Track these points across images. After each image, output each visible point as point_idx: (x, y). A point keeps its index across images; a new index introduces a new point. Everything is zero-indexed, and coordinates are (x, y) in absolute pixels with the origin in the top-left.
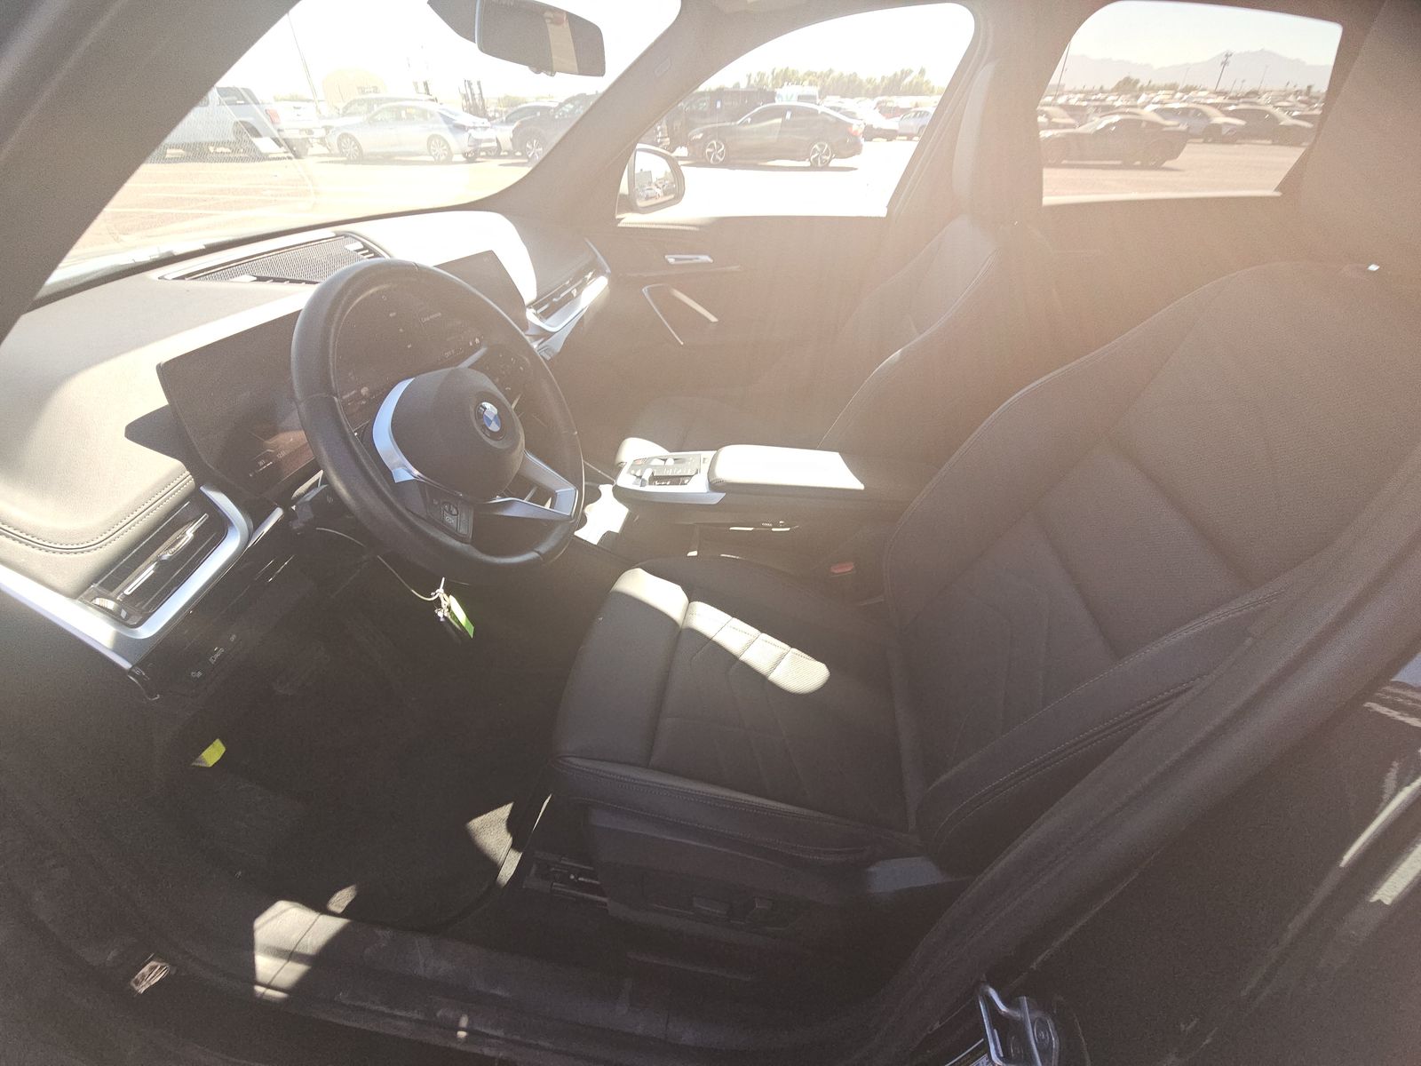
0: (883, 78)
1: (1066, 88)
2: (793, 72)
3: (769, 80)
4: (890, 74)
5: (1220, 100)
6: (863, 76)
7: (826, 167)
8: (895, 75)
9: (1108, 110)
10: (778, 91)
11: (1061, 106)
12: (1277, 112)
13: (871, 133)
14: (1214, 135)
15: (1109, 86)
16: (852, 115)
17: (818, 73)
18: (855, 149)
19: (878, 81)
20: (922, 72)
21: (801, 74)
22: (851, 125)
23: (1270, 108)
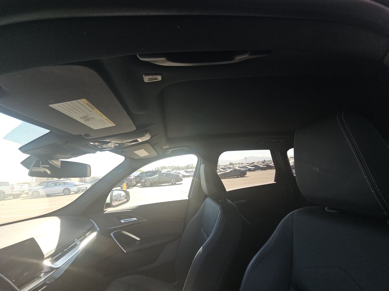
0: (185, 166)
1: (220, 165)
2: (165, 167)
3: (160, 169)
4: (186, 166)
5: (248, 164)
6: (180, 166)
7: (175, 184)
8: (187, 166)
9: (230, 168)
10: (162, 170)
11: (221, 168)
12: (259, 165)
13: (184, 176)
14: (250, 170)
15: (228, 164)
16: (179, 173)
17: (171, 166)
18: (181, 180)
19: (184, 167)
20: (192, 165)
21: (167, 167)
22: (179, 175)
23: (257, 165)
